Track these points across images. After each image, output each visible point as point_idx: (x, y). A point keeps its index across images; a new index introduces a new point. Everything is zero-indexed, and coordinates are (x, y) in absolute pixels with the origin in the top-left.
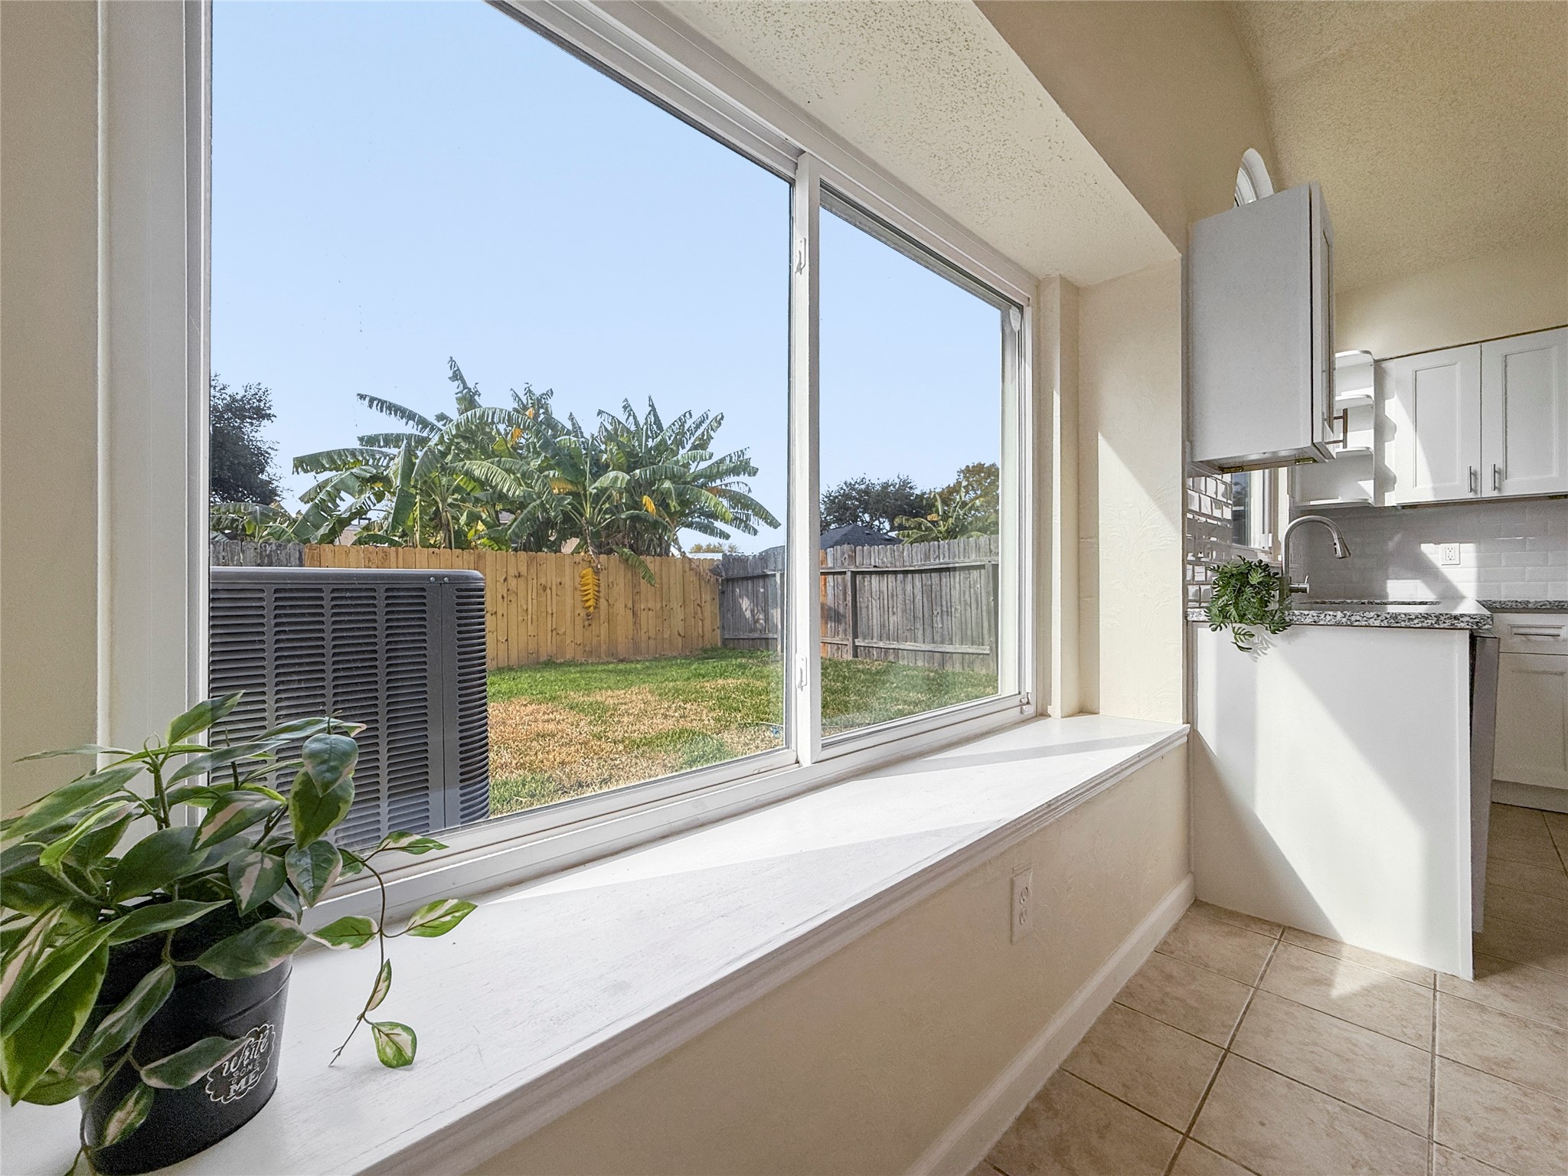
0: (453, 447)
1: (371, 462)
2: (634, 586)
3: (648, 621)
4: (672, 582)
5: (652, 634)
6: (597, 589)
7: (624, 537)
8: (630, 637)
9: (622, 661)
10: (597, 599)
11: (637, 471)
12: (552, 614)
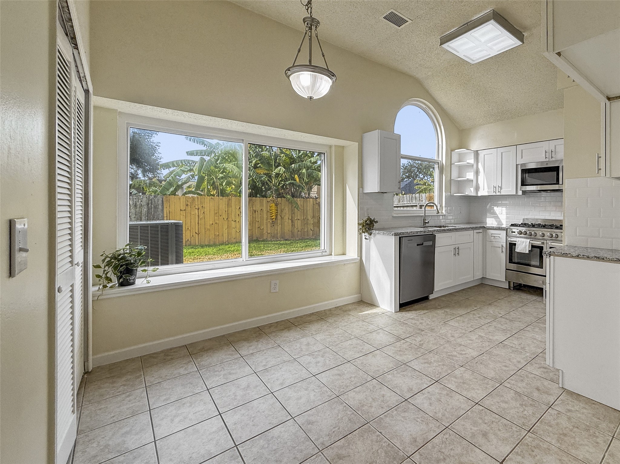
0: (220, 157)
1: (188, 165)
2: (292, 211)
3: (298, 224)
4: (308, 209)
5: (299, 229)
6: (276, 211)
7: (289, 191)
8: (290, 230)
9: (286, 240)
10: (276, 216)
11: (293, 165)
12: (258, 221)
